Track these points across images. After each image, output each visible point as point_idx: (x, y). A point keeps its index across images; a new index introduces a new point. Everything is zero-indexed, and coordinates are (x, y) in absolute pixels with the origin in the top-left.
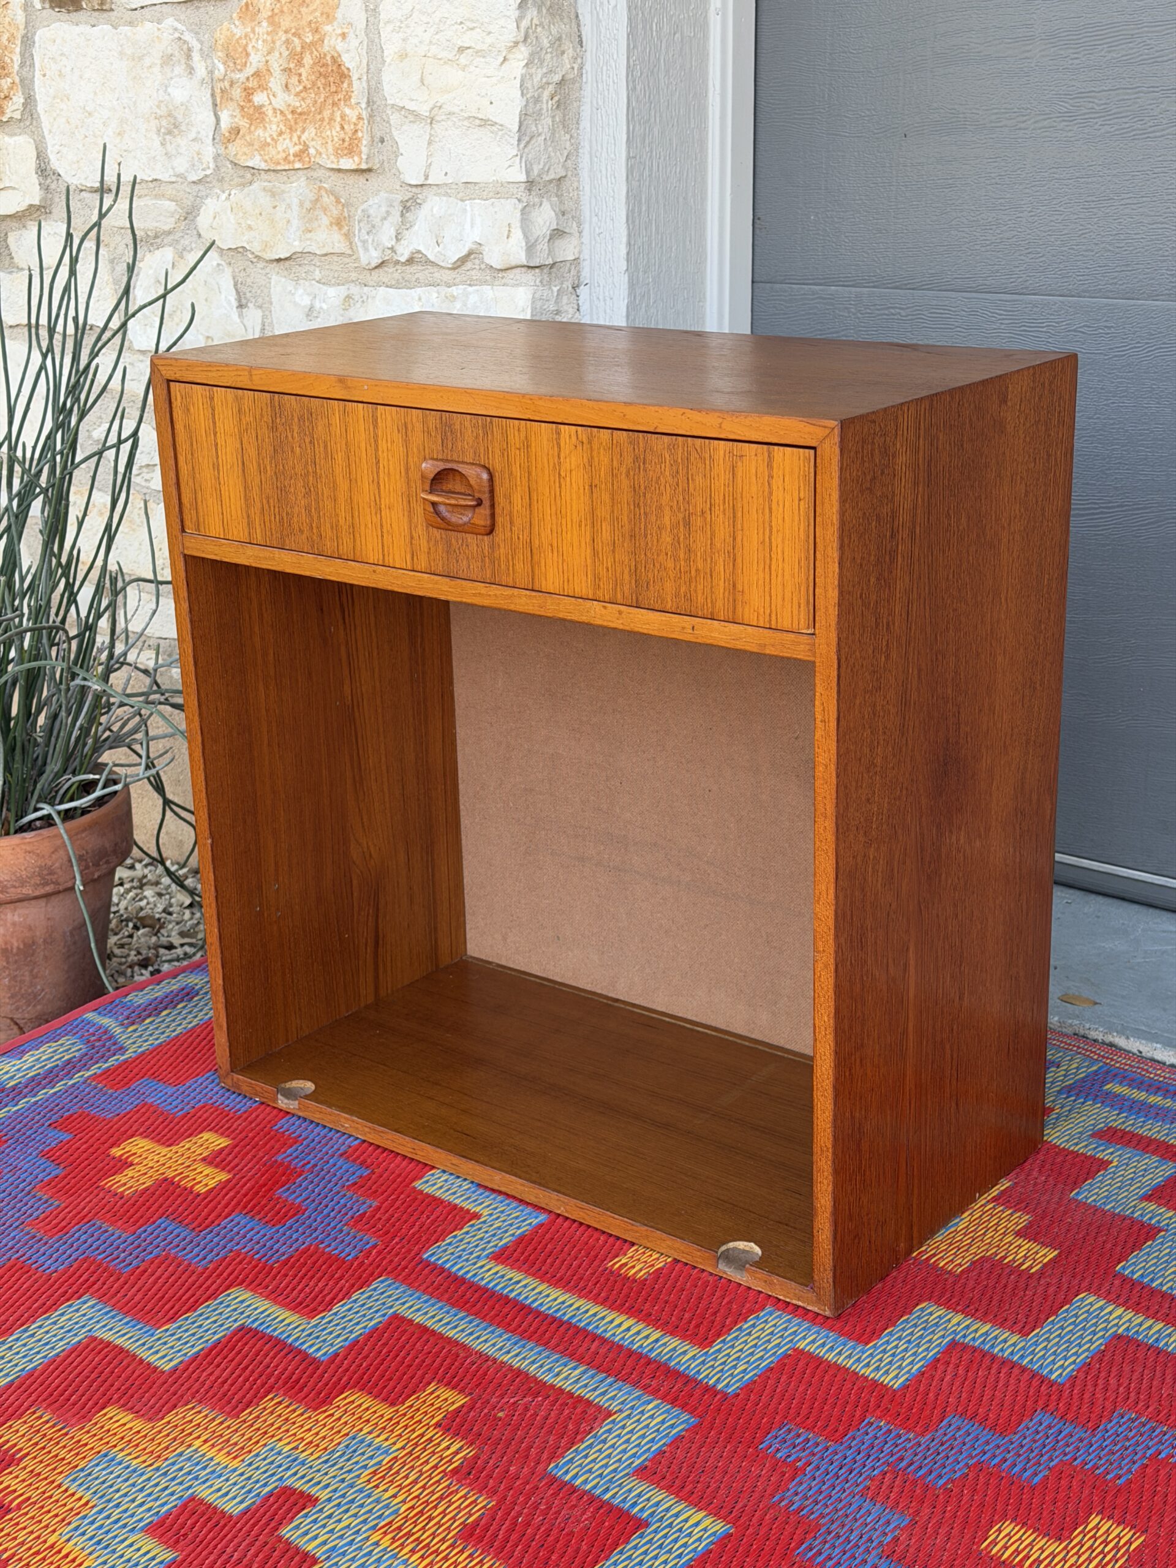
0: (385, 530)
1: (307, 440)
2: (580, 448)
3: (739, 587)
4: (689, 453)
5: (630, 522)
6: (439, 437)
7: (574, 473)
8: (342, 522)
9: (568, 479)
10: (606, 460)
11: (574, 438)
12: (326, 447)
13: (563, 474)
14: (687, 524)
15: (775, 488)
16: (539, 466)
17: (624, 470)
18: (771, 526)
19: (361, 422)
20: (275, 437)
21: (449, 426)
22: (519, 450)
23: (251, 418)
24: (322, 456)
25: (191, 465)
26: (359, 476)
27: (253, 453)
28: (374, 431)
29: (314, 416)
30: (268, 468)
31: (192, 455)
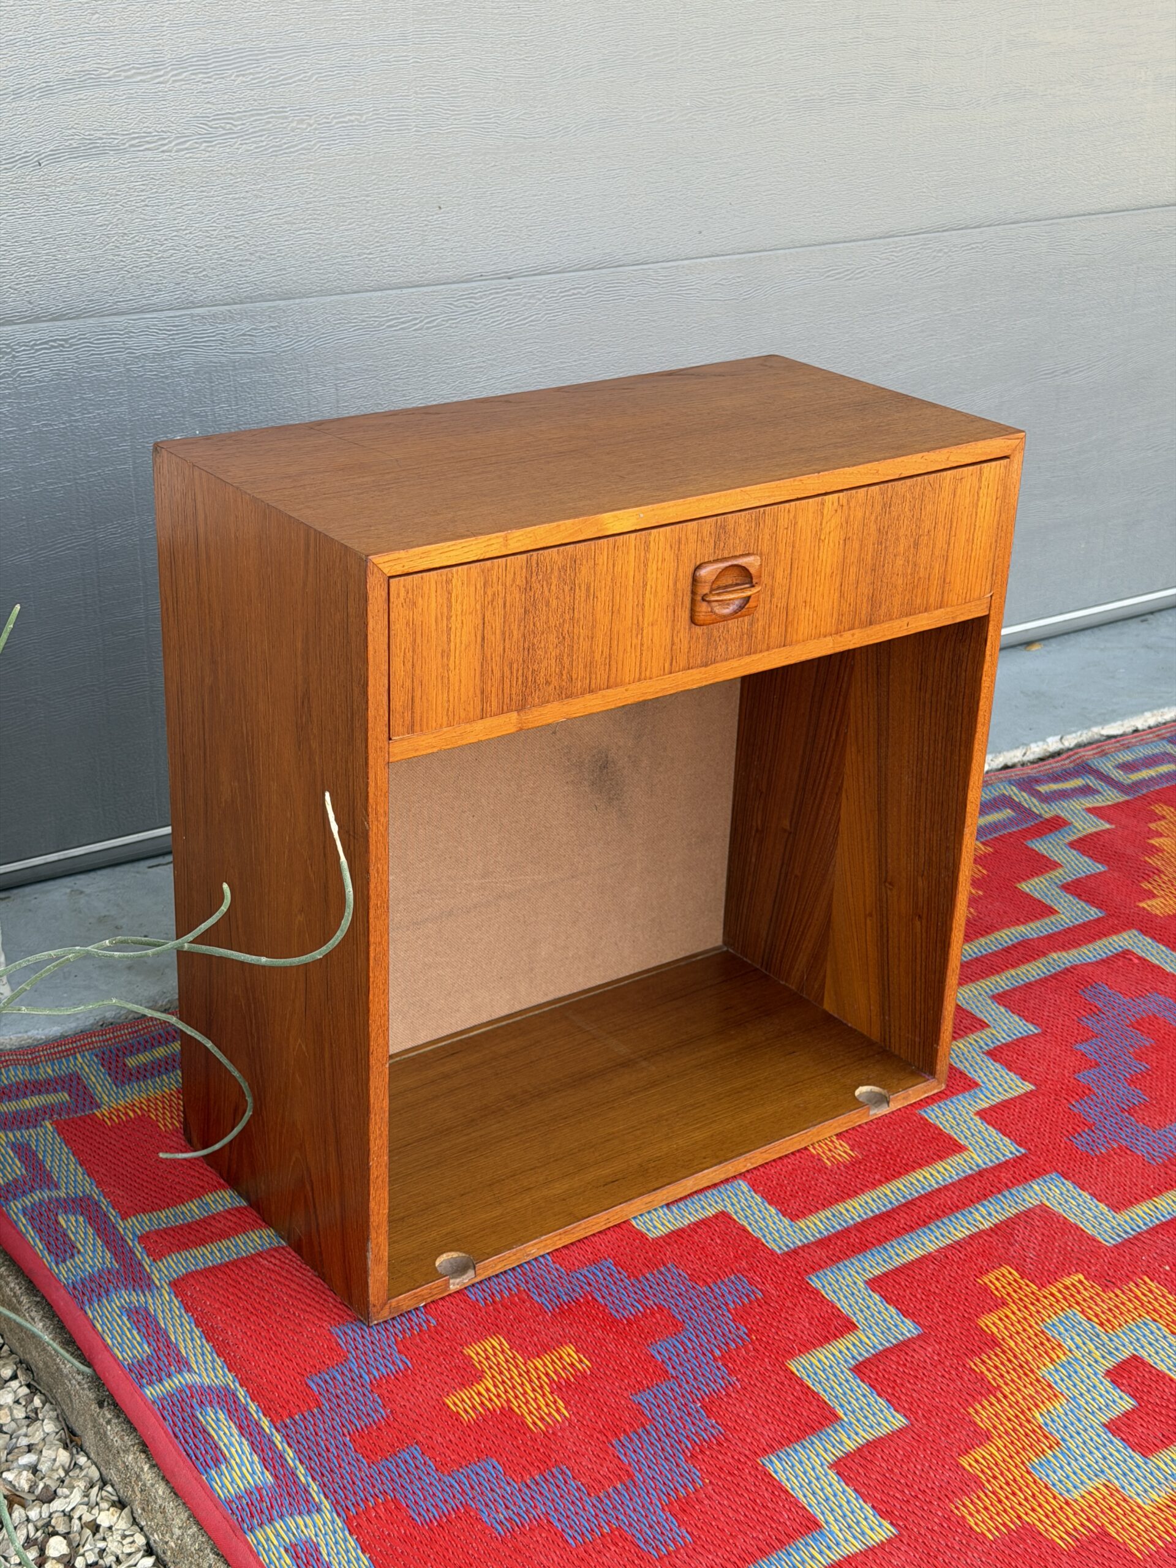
0: (645, 647)
1: (567, 588)
2: (839, 511)
3: (948, 580)
4: (925, 489)
5: (872, 559)
6: (712, 542)
7: (832, 534)
8: (597, 656)
9: (827, 541)
10: (860, 515)
11: (836, 504)
12: (588, 589)
13: (822, 537)
14: (916, 545)
15: (981, 495)
16: (803, 538)
17: (873, 518)
18: (975, 525)
19: (632, 551)
20: (528, 597)
21: (723, 527)
22: (787, 528)
23: (500, 587)
24: (582, 599)
25: (411, 663)
26: (623, 605)
27: (498, 623)
28: (645, 556)
29: (578, 562)
30: (515, 633)
31: (414, 651)
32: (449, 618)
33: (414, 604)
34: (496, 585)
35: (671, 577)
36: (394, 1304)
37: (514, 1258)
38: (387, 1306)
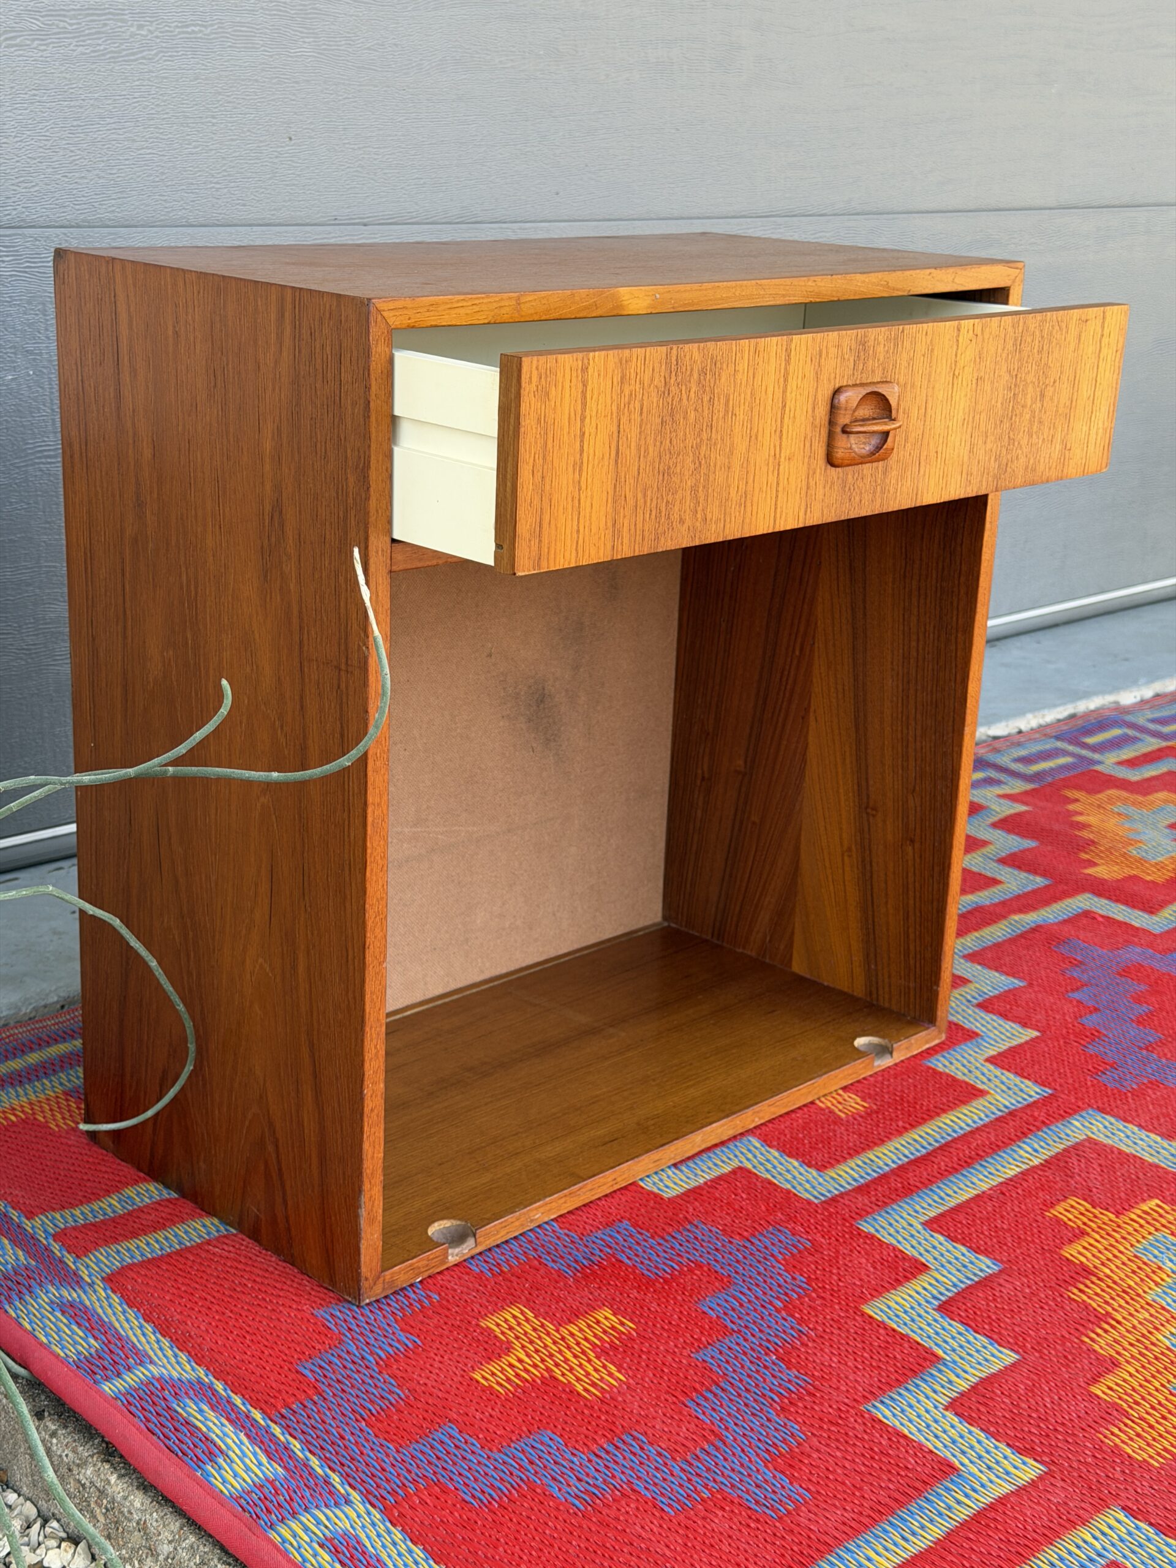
4: (1053, 327)
6: (852, 360)
7: (966, 370)
11: (971, 332)
13: (957, 373)
15: (1103, 345)
17: (1004, 355)
19: (773, 360)
20: (665, 404)
21: (863, 344)
22: (924, 356)
23: (638, 385)
24: (721, 416)
25: (540, 474)
26: (761, 430)
27: (634, 434)
28: (786, 369)
29: (718, 365)
30: (651, 449)
31: (544, 458)
32: (583, 420)
33: (548, 394)
34: (633, 382)
35: (810, 400)
36: (388, 1277)
37: (517, 1223)
38: (381, 1279)
